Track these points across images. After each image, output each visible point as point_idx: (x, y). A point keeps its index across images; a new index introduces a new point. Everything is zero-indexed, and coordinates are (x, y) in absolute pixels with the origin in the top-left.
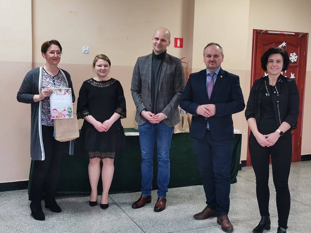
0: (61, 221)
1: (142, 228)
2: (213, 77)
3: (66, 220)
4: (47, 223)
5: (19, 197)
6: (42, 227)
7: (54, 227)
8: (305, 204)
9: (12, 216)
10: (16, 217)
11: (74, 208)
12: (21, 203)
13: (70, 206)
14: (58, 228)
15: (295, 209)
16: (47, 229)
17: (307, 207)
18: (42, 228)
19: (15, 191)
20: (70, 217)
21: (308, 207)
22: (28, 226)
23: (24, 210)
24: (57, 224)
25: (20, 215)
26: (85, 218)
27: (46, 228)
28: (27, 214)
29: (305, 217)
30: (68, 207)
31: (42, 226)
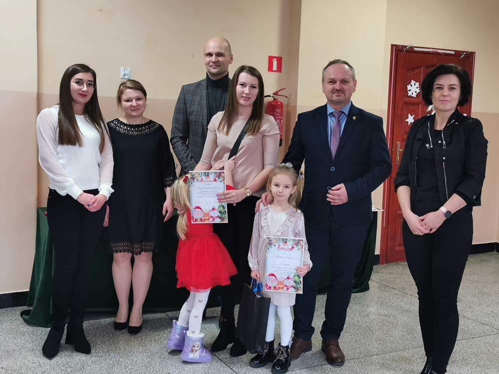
0: (94, 358)
1: (231, 367)
2: (339, 118)
3: (102, 356)
4: (70, 362)
5: (16, 319)
6: (62, 368)
7: (83, 368)
8: (483, 322)
9: (8, 351)
10: (16, 352)
11: (113, 336)
12: (21, 329)
13: (104, 333)
14: (90, 370)
15: (468, 330)
16: (72, 371)
17: (487, 327)
18: (63, 370)
19: (8, 309)
20: (108, 351)
21: (489, 327)
22: (39, 368)
23: (28, 341)
24: (87, 363)
25: (23, 350)
26: (134, 352)
27: (70, 371)
28: (35, 348)
29: (487, 344)
30: (103, 335)
31: (63, 366)
